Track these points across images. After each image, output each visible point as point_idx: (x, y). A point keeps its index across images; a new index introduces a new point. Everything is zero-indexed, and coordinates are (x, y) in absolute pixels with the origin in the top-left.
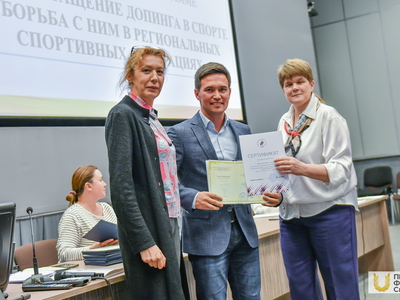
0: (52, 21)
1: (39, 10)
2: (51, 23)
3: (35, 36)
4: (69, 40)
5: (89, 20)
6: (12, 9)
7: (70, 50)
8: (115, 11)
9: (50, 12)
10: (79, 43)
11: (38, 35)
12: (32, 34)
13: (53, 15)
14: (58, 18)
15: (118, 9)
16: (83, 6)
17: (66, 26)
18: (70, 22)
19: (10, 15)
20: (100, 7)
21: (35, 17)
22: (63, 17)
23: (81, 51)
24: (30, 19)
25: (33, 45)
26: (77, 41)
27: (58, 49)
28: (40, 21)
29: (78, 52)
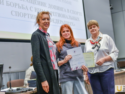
0: (23, 8)
1: (19, 4)
2: (22, 9)
3: (17, 13)
4: (28, 14)
5: (35, 8)
6: (9, 3)
7: (29, 18)
8: (44, 6)
9: (22, 5)
10: (32, 15)
11: (18, 12)
12: (16, 12)
13: (23, 6)
14: (25, 7)
15: (45, 5)
16: (33, 3)
17: (28, 10)
18: (29, 9)
19: (9, 5)
20: (39, 4)
21: (17, 7)
22: (26, 7)
23: (32, 18)
24: (15, 7)
25: (16, 16)
26: (31, 15)
27: (25, 17)
28: (19, 8)
29: (31, 18)
